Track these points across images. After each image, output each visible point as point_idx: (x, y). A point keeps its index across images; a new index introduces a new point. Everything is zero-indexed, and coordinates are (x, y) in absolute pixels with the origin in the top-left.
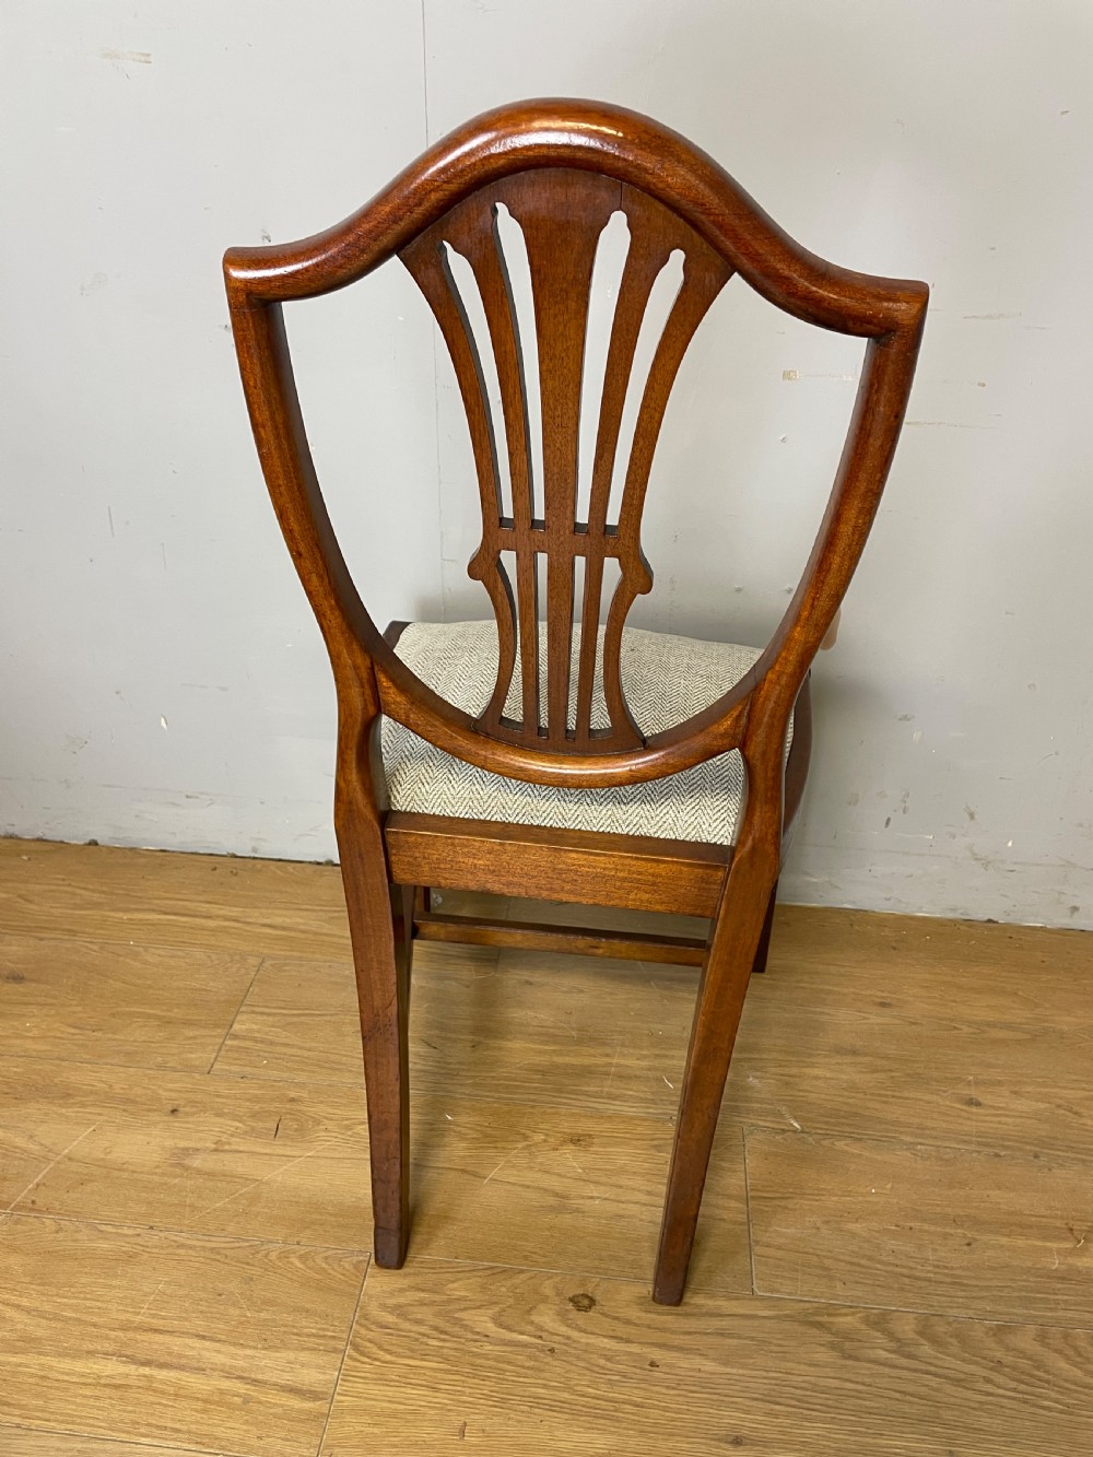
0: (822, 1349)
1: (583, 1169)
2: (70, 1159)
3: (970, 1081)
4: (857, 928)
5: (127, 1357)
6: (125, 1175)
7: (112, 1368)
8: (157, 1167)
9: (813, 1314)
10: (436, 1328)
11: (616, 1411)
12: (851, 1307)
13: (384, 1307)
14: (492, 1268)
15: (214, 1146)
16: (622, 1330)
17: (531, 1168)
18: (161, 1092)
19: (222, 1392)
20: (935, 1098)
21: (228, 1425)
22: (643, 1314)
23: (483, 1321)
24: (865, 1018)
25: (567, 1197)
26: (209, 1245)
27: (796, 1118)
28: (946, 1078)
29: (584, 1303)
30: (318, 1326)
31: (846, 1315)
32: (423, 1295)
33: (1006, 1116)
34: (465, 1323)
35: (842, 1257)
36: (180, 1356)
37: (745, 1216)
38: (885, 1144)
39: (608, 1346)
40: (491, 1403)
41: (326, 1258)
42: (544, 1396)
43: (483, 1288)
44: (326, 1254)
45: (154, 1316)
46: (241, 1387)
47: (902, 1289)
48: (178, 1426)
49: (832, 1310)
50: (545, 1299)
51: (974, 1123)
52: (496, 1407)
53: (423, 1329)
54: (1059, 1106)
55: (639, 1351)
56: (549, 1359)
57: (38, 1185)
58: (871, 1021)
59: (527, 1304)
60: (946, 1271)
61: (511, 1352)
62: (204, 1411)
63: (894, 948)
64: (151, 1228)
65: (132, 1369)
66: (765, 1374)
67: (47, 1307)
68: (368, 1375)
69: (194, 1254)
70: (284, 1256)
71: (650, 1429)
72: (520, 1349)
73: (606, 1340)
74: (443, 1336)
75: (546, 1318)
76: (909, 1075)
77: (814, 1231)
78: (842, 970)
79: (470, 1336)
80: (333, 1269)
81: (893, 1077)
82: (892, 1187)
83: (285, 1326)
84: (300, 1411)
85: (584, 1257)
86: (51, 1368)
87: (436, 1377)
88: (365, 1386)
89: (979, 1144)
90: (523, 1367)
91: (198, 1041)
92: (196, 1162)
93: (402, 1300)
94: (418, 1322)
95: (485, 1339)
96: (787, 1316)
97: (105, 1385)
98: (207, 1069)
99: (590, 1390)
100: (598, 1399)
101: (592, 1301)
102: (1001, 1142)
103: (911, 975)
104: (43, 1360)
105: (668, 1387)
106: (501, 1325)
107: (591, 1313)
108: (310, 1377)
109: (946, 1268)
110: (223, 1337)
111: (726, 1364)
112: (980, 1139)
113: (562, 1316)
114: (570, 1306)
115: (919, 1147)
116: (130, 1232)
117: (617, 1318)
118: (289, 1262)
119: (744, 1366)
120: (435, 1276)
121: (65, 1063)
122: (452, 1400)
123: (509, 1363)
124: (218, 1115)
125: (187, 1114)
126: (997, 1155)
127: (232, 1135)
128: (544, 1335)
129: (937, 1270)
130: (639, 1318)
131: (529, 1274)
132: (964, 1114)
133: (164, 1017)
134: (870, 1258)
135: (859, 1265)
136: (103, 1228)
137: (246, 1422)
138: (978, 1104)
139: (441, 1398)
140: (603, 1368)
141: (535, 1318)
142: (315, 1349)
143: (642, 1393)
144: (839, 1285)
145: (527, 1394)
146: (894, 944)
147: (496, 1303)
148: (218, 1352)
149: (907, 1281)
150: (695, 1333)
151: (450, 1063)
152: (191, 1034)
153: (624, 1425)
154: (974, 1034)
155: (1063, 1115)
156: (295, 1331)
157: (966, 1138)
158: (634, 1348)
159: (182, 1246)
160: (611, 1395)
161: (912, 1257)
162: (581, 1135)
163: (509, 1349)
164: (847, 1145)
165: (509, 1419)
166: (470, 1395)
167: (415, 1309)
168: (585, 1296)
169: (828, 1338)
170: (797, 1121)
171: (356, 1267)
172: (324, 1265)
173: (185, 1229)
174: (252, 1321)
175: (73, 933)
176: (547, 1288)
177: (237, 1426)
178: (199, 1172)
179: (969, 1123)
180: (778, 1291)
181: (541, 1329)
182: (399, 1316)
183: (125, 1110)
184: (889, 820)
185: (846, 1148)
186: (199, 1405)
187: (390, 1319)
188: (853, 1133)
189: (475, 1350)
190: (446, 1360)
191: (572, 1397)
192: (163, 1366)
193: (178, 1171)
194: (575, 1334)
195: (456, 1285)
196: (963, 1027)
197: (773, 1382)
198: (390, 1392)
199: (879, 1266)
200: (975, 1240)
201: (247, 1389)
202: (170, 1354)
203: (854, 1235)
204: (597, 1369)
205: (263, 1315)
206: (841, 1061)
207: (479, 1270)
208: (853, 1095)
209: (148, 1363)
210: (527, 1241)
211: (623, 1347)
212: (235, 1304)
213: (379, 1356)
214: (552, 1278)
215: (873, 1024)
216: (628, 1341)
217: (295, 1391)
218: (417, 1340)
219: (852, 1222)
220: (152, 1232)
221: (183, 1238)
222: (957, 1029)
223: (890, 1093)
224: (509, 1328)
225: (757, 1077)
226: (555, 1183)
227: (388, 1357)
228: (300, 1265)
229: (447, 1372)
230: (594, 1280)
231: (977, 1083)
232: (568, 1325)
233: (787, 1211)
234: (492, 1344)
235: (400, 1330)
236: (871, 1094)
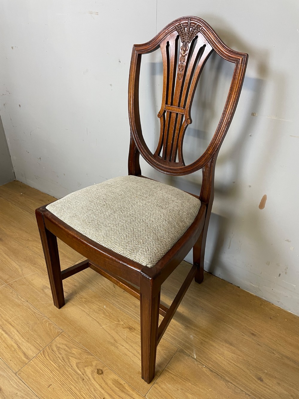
1: (127, 337)
2: (25, 278)
3: (265, 372)
4: (262, 306)
5: (2, 327)
6: (32, 287)
8: (38, 288)
10: (63, 357)
13: (56, 346)
14: (86, 350)
16: (103, 384)
17: (114, 330)
19: (12, 346)
20: (248, 371)
21: (8, 354)
22: (111, 384)
23: (74, 362)
24: (243, 335)
25: (117, 342)
26: (35, 311)
27: (196, 354)
28: (257, 367)
29: (100, 372)
30: (40, 342)
32: (66, 348)
33: (269, 389)
34: (70, 360)
36: (11, 333)
38: (219, 377)
39: (97, 387)
40: (60, 383)
41: (54, 327)
42: (73, 390)
43: (80, 354)
44: (54, 326)
45: (13, 321)
46: (16, 346)
50: (92, 365)
51: (255, 386)
52: (61, 385)
53: (59, 356)
54: (292, 396)
55: (104, 393)
56: (81, 381)
57: (15, 281)
58: (244, 337)
59: (88, 364)
61: (74, 374)
62: (6, 348)
63: (271, 318)
64: (27, 301)
68: (41, 360)
69: (30, 311)
70: (46, 322)
72: (77, 374)
73: (98, 385)
74: (63, 361)
75: (88, 371)
76: (244, 360)
77: (176, 389)
78: (247, 317)
79: (68, 364)
80: (53, 330)
81: (238, 358)
82: (211, 391)
83: (34, 338)
84: (22, 359)
85: (109, 360)
87: (54, 369)
88: (39, 362)
89: (251, 393)
90: (74, 379)
91: (67, 263)
92: (46, 291)
93: (61, 346)
94: (60, 354)
95: (71, 367)
99: (84, 395)
101: (102, 373)
102: (260, 396)
103: (271, 329)
106: (77, 366)
107: (99, 376)
108: (30, 353)
110: (21, 334)
112: (253, 392)
113: (93, 372)
114: (96, 371)
115: (229, 383)
116: (23, 300)
117: (105, 381)
118: (46, 324)
120: (72, 345)
122: (53, 377)
123: (72, 376)
128: (85, 374)
130: (110, 385)
131: (94, 357)
132: (254, 381)
133: (65, 254)
136: (19, 296)
137: (11, 355)
138: (262, 381)
139: (51, 375)
140: (92, 391)
141: (86, 369)
142: (35, 347)
145: (70, 387)
146: (272, 317)
147: (80, 359)
148: (18, 336)
150: (121, 397)
151: (115, 293)
152: (67, 261)
154: (279, 358)
156: (35, 340)
157: (249, 389)
158: (103, 392)
162: (132, 328)
163: (74, 373)
164: (206, 370)
165: (61, 390)
166: (57, 378)
167: (63, 350)
168: (102, 370)
170: (196, 355)
171: (58, 332)
172: (52, 328)
173: (33, 305)
174: (29, 333)
176: (94, 364)
177: (9, 355)
178: (45, 293)
179: (253, 385)
181: (85, 372)
182: (57, 349)
183: (42, 272)
184: (280, 274)
186: (6, 346)
187: (55, 349)
188: (211, 368)
189: (67, 368)
190: (59, 367)
191: (79, 394)
192: (6, 333)
193: (42, 291)
194: (92, 379)
195: (75, 350)
196: (276, 354)
198: (42, 366)
201: (17, 348)
202: (9, 331)
204: (90, 391)
205: (32, 333)
206: (224, 344)
207: (83, 349)
208: (220, 356)
209: (4, 331)
210: (99, 348)
211: (100, 389)
212: (29, 327)
213: (46, 357)
214: (97, 361)
215: (244, 338)
216: (103, 389)
217: (25, 354)
218: (57, 358)
219: (190, 394)
220: (27, 302)
221: (31, 307)
222: (274, 354)
223: (233, 362)
224: (78, 368)
225: (194, 336)
226: (117, 337)
227: (48, 358)
228: (47, 326)
229: (57, 369)
230: (107, 368)
231: (267, 374)
232: (92, 376)
233: (172, 379)
234: (71, 369)
235: (55, 353)
236: (227, 360)
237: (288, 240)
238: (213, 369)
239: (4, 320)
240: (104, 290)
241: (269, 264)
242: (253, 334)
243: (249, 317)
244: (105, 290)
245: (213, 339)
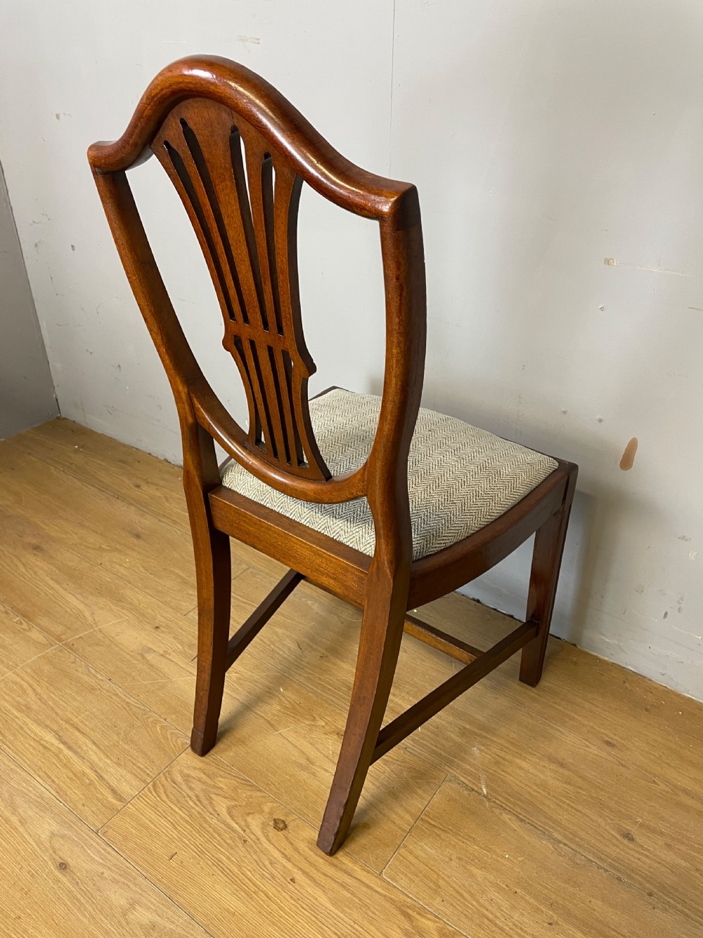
0: (398, 931)
1: (333, 753)
2: (100, 631)
3: (637, 822)
4: (627, 685)
5: (59, 736)
6: (117, 649)
7: (50, 738)
8: (131, 651)
9: (408, 907)
10: (197, 796)
11: (254, 893)
12: (436, 917)
13: (181, 772)
14: (247, 781)
15: (162, 652)
16: (289, 851)
17: (305, 738)
18: (159, 616)
19: (84, 774)
20: (600, 820)
21: (76, 792)
22: (307, 850)
23: (222, 806)
24: (588, 747)
25: (312, 763)
26: (127, 700)
27: (487, 787)
28: (620, 811)
29: (280, 825)
30: (146, 765)
31: (429, 919)
32: (203, 776)
33: (648, 857)
34: (213, 802)
35: (454, 885)
36: (80, 747)
37: (409, 828)
38: (538, 832)
39: (276, 856)
40: (196, 850)
41: (172, 733)
42: (223, 862)
43: (235, 789)
44: (174, 731)
45: (82, 722)
46: (92, 775)
47: (480, 926)
48: (55, 780)
49: (422, 912)
50: (261, 812)
51: (618, 850)
52: (196, 853)
53: (191, 794)
54: (697, 870)
55: (291, 868)
56: (240, 845)
57: (80, 637)
59: (252, 809)
60: (520, 931)
61: (224, 830)
62: (70, 779)
63: (647, 710)
64: (110, 680)
65: (56, 742)
66: (352, 924)
67: (45, 696)
68: (150, 802)
69: (119, 701)
70: (155, 722)
71: (265, 914)
72: (230, 831)
73: (277, 852)
74: (198, 803)
75: (255, 823)
76: (592, 797)
77: (447, 859)
78: (594, 708)
79: (211, 810)
80: (172, 741)
81: (578, 792)
82: (522, 861)
83: (132, 757)
84: (108, 802)
85: (298, 801)
86: (27, 725)
87: (179, 821)
88: (145, 806)
89: (611, 865)
90: (225, 841)
91: (192, 598)
92: (149, 657)
93: (192, 774)
94: (191, 789)
95: (216, 815)
96: (391, 899)
97: (41, 744)
98: (185, 613)
99: (249, 873)
100: (251, 882)
101: (286, 827)
102: (629, 872)
103: (647, 733)
104: (27, 720)
105: (291, 897)
106: (229, 813)
107: (279, 833)
108: (125, 788)
109: (521, 929)
110: (103, 748)
111: (335, 904)
112: (613, 862)
113: (264, 827)
114: (272, 823)
115: (562, 845)
116: (101, 678)
117: (291, 844)
118: (155, 727)
119: (343, 911)
120: (216, 770)
121: (129, 585)
122: (179, 838)
123: (219, 835)
124: (174, 638)
125: (162, 632)
126: (619, 879)
127: (174, 651)
128: (248, 830)
129: (514, 927)
130: (304, 851)
131: (263, 794)
132: (614, 841)
134: (472, 895)
135: (462, 895)
136: (91, 670)
137: (83, 794)
138: (632, 839)
139: (175, 834)
140: (265, 866)
141: (249, 819)
142: (136, 776)
143: (276, 893)
144: (439, 899)
145: (216, 856)
146: (649, 707)
147: (235, 800)
148: (96, 754)
149: (486, 922)
150: (330, 877)
151: (302, 661)
152: (191, 593)
153: (253, 903)
154: (667, 792)
155: (696, 877)
156: (134, 762)
157: (603, 856)
158: (289, 866)
159: (116, 695)
160: (258, 883)
161: (502, 910)
163: (225, 828)
164: (510, 819)
165: (199, 864)
166: (189, 840)
167: (196, 782)
168: (284, 822)
169: (407, 925)
170: (487, 789)
171: (183, 745)
172: (169, 736)
173: (123, 687)
174: (120, 747)
175: (175, 522)
176: (266, 808)
177: (78, 793)
178: (148, 661)
179: (614, 848)
180: (397, 882)
181: (248, 826)
182: (185, 781)
183: (138, 618)
184: (666, 614)
185: (508, 821)
186: (71, 775)
187: (179, 779)
188: (521, 814)
189: (208, 818)
190: (191, 816)
191: (237, 871)
192: (70, 748)
193: (139, 658)
194: (263, 839)
195: (222, 780)
196: (661, 784)
197: (354, 931)
198: (154, 816)
199: (474, 903)
200: (558, 924)
201: (95, 779)
202: (76, 744)
203: (472, 876)
204: (261, 864)
205: (126, 747)
206: (547, 765)
207: (239, 778)
208: (539, 790)
209: (64, 743)
210: (275, 776)
211: (284, 861)
212: (118, 734)
213: (161, 796)
214: (273, 803)
215: (590, 752)
216: (289, 860)
217: (114, 791)
218: (184, 797)
219: (477, 868)
220: (108, 682)
221: (119, 691)
222: (656, 784)
223: (568, 802)
224: (232, 817)
225: (480, 750)
226: (312, 753)
227: (165, 798)
228: (159, 731)
229: (187, 822)
230: (294, 816)
231: (642, 825)
232: (263, 832)
233: (438, 838)
234: (218, 820)
235: (180, 788)
236: (554, 797)
237: (683, 538)
238: (524, 816)
239: (62, 720)
240: (277, 656)
241: (642, 591)
242: (608, 743)
243: (597, 706)
244: (278, 653)
245: (523, 754)
